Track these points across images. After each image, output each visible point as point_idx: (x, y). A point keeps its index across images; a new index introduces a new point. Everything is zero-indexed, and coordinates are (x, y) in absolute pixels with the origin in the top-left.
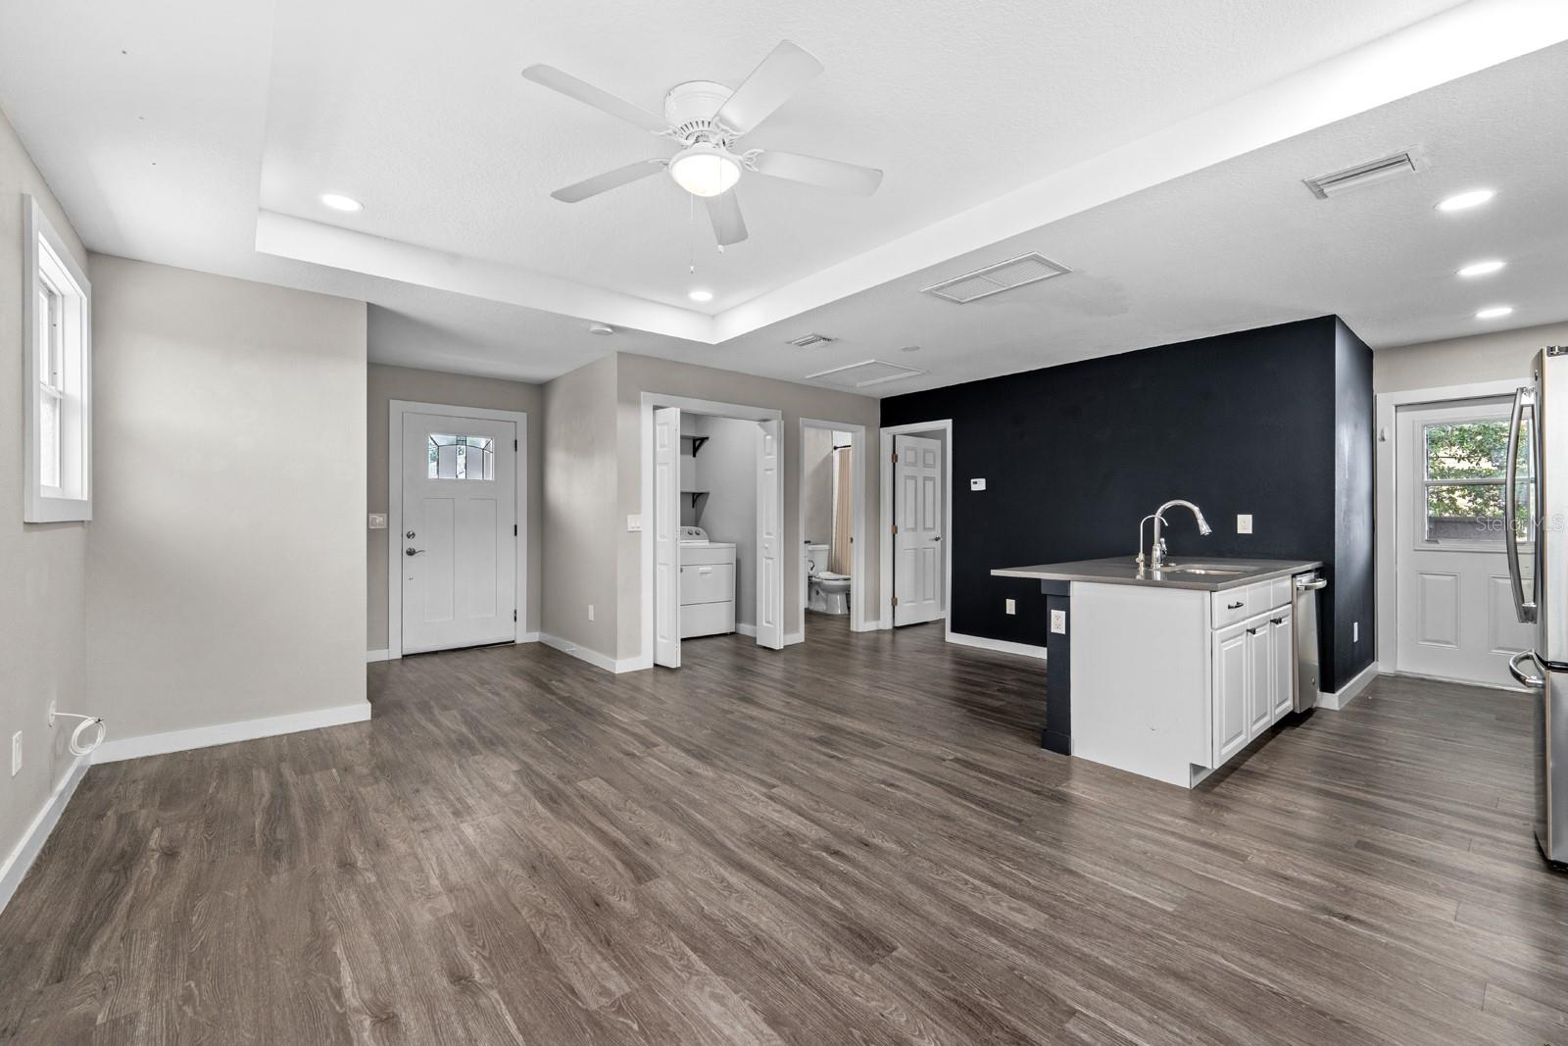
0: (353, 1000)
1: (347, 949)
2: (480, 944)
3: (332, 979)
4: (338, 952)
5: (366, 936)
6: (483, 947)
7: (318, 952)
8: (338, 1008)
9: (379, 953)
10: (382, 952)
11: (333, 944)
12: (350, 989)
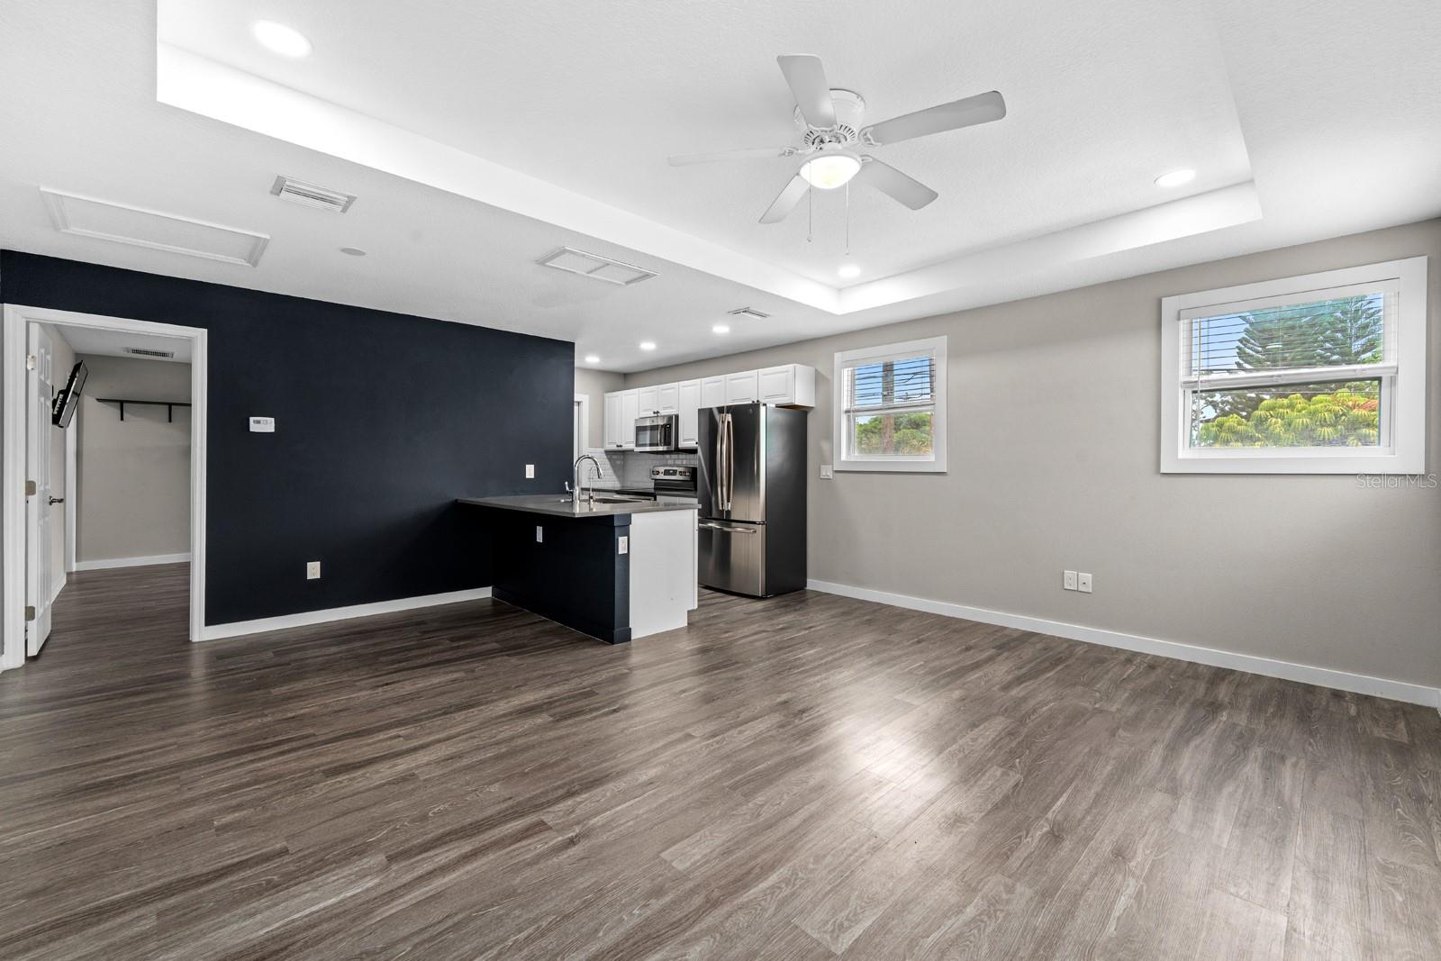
0: (1131, 883)
1: (1104, 924)
2: (1018, 840)
3: (1134, 910)
4: (1113, 929)
5: (1079, 921)
6: (1020, 837)
7: (1129, 945)
8: (1145, 888)
9: (1084, 898)
10: (1082, 895)
11: (1110, 939)
12: (1128, 891)
